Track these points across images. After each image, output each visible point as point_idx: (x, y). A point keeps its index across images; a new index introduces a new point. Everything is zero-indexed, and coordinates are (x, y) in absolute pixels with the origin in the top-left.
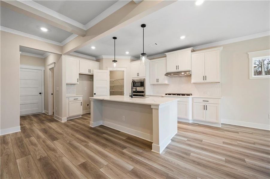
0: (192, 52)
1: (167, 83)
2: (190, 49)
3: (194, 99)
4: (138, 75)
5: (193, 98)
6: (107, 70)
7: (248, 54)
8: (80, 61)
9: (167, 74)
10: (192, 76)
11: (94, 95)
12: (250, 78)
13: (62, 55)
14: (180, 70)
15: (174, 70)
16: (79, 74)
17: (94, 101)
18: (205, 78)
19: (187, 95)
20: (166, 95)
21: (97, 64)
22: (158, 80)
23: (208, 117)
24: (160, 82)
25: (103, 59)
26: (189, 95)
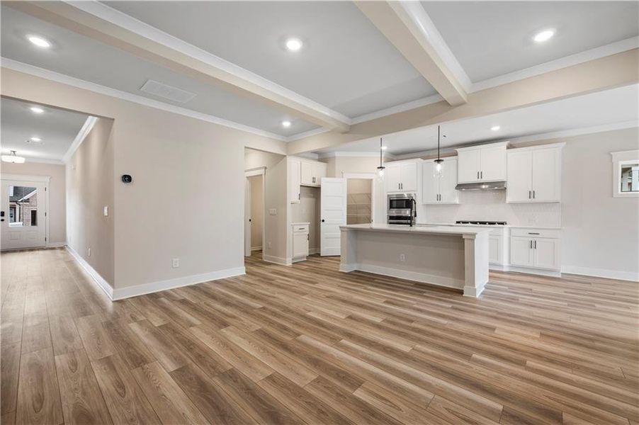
0: (508, 148)
1: (458, 202)
2: (504, 144)
3: (512, 230)
4: (401, 186)
5: (510, 229)
6: (343, 177)
7: (611, 155)
8: (303, 163)
9: (459, 187)
10: (508, 191)
11: (322, 223)
12: (614, 196)
13: (285, 156)
14: (484, 179)
15: (473, 179)
16: (301, 186)
17: (347, 231)
18: (532, 194)
19: (499, 224)
20: (458, 224)
21: (322, 166)
22: (439, 197)
23: (537, 261)
24: (444, 201)
25: (334, 157)
26: (503, 224)
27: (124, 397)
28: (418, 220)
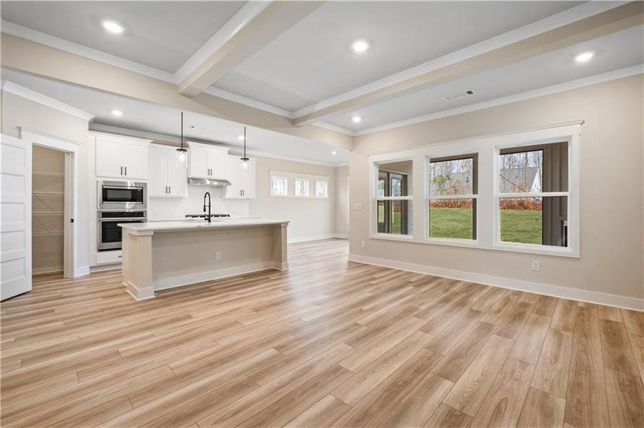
0: (228, 153)
1: (187, 196)
4: (123, 171)
14: (214, 176)
18: (242, 193)
24: (173, 193)
27: (506, 399)
28: (149, 216)
